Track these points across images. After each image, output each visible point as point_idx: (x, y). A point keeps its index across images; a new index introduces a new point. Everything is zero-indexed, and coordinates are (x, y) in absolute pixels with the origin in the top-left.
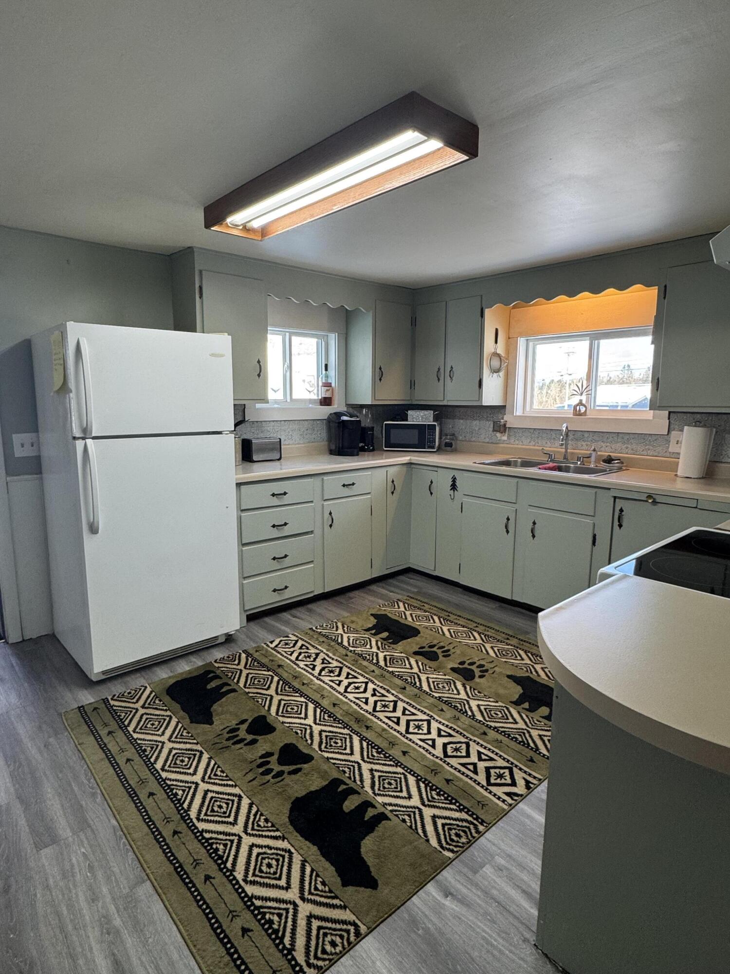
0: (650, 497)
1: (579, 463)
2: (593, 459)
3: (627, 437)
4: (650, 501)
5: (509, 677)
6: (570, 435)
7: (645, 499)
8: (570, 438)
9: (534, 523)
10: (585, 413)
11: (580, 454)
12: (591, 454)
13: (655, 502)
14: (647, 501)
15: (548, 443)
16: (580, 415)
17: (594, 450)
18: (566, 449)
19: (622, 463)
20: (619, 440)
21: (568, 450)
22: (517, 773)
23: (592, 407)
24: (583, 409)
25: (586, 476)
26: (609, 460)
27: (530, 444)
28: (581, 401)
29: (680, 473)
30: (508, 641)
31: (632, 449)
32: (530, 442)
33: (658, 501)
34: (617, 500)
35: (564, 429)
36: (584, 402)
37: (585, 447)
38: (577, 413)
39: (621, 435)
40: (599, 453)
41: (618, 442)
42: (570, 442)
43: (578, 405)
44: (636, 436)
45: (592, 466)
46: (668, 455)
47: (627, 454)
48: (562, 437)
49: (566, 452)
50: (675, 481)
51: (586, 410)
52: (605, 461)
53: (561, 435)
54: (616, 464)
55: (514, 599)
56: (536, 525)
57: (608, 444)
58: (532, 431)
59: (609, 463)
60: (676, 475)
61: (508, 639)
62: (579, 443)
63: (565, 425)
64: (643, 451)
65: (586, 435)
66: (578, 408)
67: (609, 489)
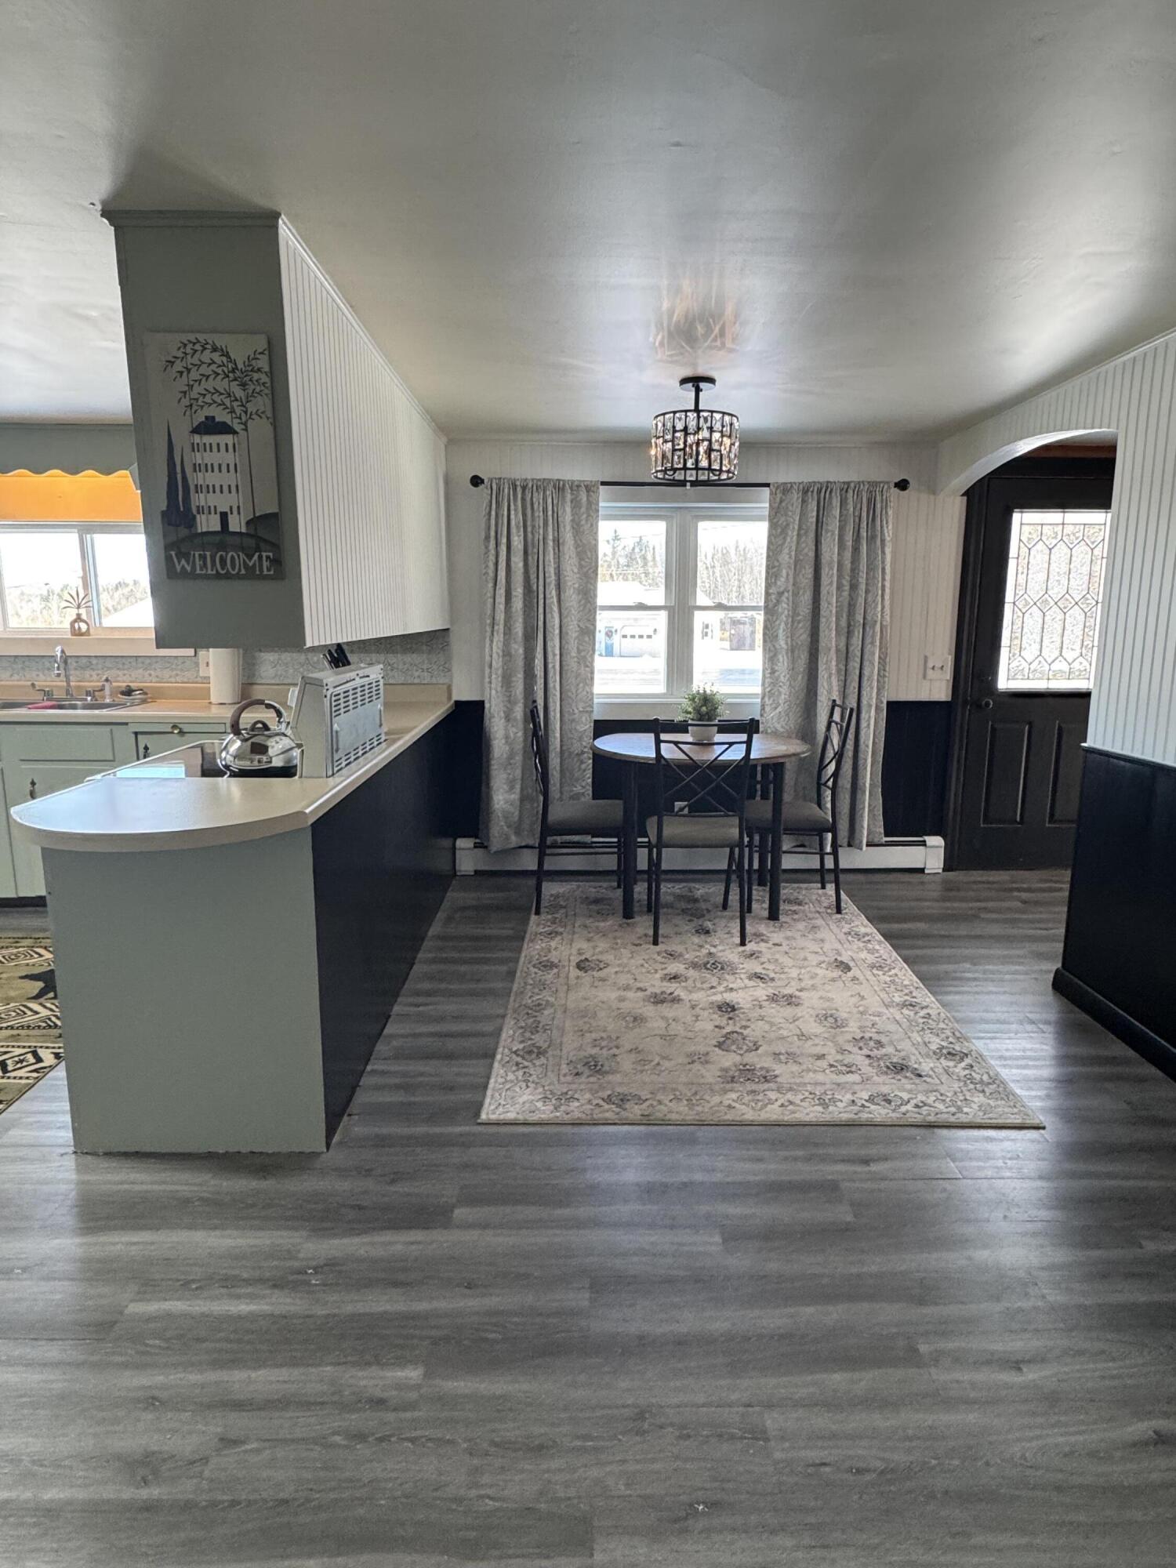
0: (175, 727)
1: (89, 698)
2: (107, 691)
3: (148, 661)
4: (176, 732)
5: (22, 978)
6: (72, 663)
7: (170, 730)
8: (71, 667)
9: (33, 783)
10: (88, 633)
11: (90, 687)
12: (103, 686)
13: (182, 733)
14: (172, 733)
15: (41, 675)
16: (82, 634)
17: (107, 680)
18: (68, 681)
19: (146, 694)
20: (141, 665)
21: (72, 684)
22: (41, 1053)
23: (98, 625)
24: (84, 627)
25: (97, 712)
26: (128, 692)
27: (13, 678)
28: (79, 615)
29: (213, 699)
30: (18, 945)
31: (157, 677)
32: (12, 675)
33: (185, 730)
34: (140, 737)
35: (59, 654)
36: (84, 617)
37: (95, 677)
38: (77, 633)
39: (140, 660)
40: (114, 684)
41: (137, 669)
42: (72, 672)
43: (75, 621)
44: (159, 659)
45: (108, 701)
46: (199, 679)
47: (151, 682)
48: (56, 665)
49: (68, 684)
50: (210, 708)
51: (88, 629)
52: (123, 693)
53: (56, 662)
54: (137, 695)
55: (21, 895)
56: (36, 786)
57: (126, 672)
58: (12, 659)
59: (129, 695)
60: (210, 703)
61: (17, 942)
62: (87, 673)
63: (59, 649)
64: (170, 677)
65: (94, 661)
66: (76, 625)
67: (126, 724)
